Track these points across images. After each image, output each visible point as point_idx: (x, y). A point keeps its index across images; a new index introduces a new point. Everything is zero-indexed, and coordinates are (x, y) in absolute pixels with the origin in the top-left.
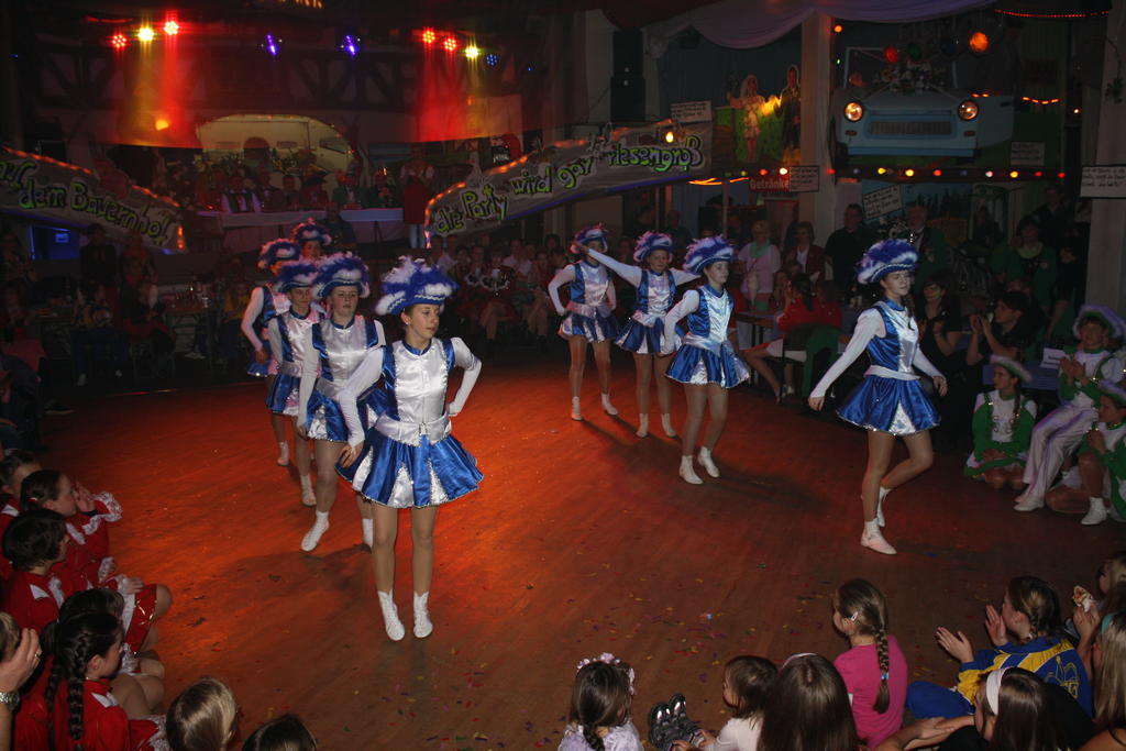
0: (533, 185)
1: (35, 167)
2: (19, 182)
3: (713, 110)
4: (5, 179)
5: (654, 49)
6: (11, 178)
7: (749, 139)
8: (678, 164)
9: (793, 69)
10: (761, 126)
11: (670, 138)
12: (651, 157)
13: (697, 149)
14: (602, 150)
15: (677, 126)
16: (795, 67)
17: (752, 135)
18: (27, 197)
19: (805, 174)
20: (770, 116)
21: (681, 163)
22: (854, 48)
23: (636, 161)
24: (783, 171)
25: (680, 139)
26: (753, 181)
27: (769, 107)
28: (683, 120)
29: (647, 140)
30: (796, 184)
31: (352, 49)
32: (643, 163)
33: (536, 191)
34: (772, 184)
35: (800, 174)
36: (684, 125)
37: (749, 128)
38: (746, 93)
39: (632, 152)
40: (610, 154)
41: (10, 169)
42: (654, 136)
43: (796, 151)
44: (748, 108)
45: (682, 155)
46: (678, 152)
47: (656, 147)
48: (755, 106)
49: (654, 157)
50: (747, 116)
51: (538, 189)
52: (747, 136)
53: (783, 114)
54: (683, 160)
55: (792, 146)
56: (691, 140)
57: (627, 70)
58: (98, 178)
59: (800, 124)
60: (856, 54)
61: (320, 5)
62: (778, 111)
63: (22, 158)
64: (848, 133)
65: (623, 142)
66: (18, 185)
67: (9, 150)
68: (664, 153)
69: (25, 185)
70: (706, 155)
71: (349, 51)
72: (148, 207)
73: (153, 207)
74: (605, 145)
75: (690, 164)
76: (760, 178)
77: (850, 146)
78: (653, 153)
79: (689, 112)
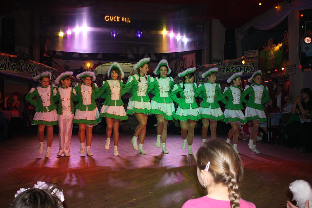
0: (197, 79)
1: (38, 66)
2: (33, 70)
3: (258, 52)
4: (28, 69)
5: (239, 37)
6: (30, 69)
7: (271, 60)
8: (246, 71)
9: (286, 32)
10: (275, 55)
11: (243, 62)
12: (237, 69)
13: (253, 66)
14: (220, 67)
15: (246, 59)
16: (287, 32)
17: (272, 59)
18: (35, 75)
19: (291, 68)
20: (278, 51)
21: (248, 71)
22: (308, 22)
23: (232, 71)
24: (283, 69)
25: (247, 63)
26: (273, 74)
27: (277, 48)
28: (248, 56)
29: (235, 63)
30: (288, 73)
31: (139, 35)
32: (234, 71)
33: (198, 81)
34: (279, 75)
35: (289, 69)
36: (248, 58)
37: (271, 56)
38: (270, 44)
39: (230, 67)
40: (223, 68)
41: (30, 67)
42: (238, 62)
43: (288, 61)
44: (270, 49)
45: (248, 68)
46: (246, 67)
47: (239, 66)
48: (273, 48)
49: (238, 69)
50: (270, 52)
51: (199, 81)
52: (270, 59)
53: (283, 49)
54: (248, 70)
55: (286, 60)
56: (251, 63)
57: (230, 42)
58: (57, 71)
59: (288, 51)
60: (309, 23)
61: (130, 21)
62: (281, 48)
63: (34, 63)
64: (306, 48)
65: (227, 64)
66: (32, 71)
67: (31, 61)
68: (241, 68)
69: (34, 72)
70: (256, 68)
71: (138, 36)
72: (73, 82)
73: (74, 82)
74: (221, 66)
75: (251, 71)
76: (275, 73)
77: (306, 53)
78: (238, 68)
79: (251, 54)
